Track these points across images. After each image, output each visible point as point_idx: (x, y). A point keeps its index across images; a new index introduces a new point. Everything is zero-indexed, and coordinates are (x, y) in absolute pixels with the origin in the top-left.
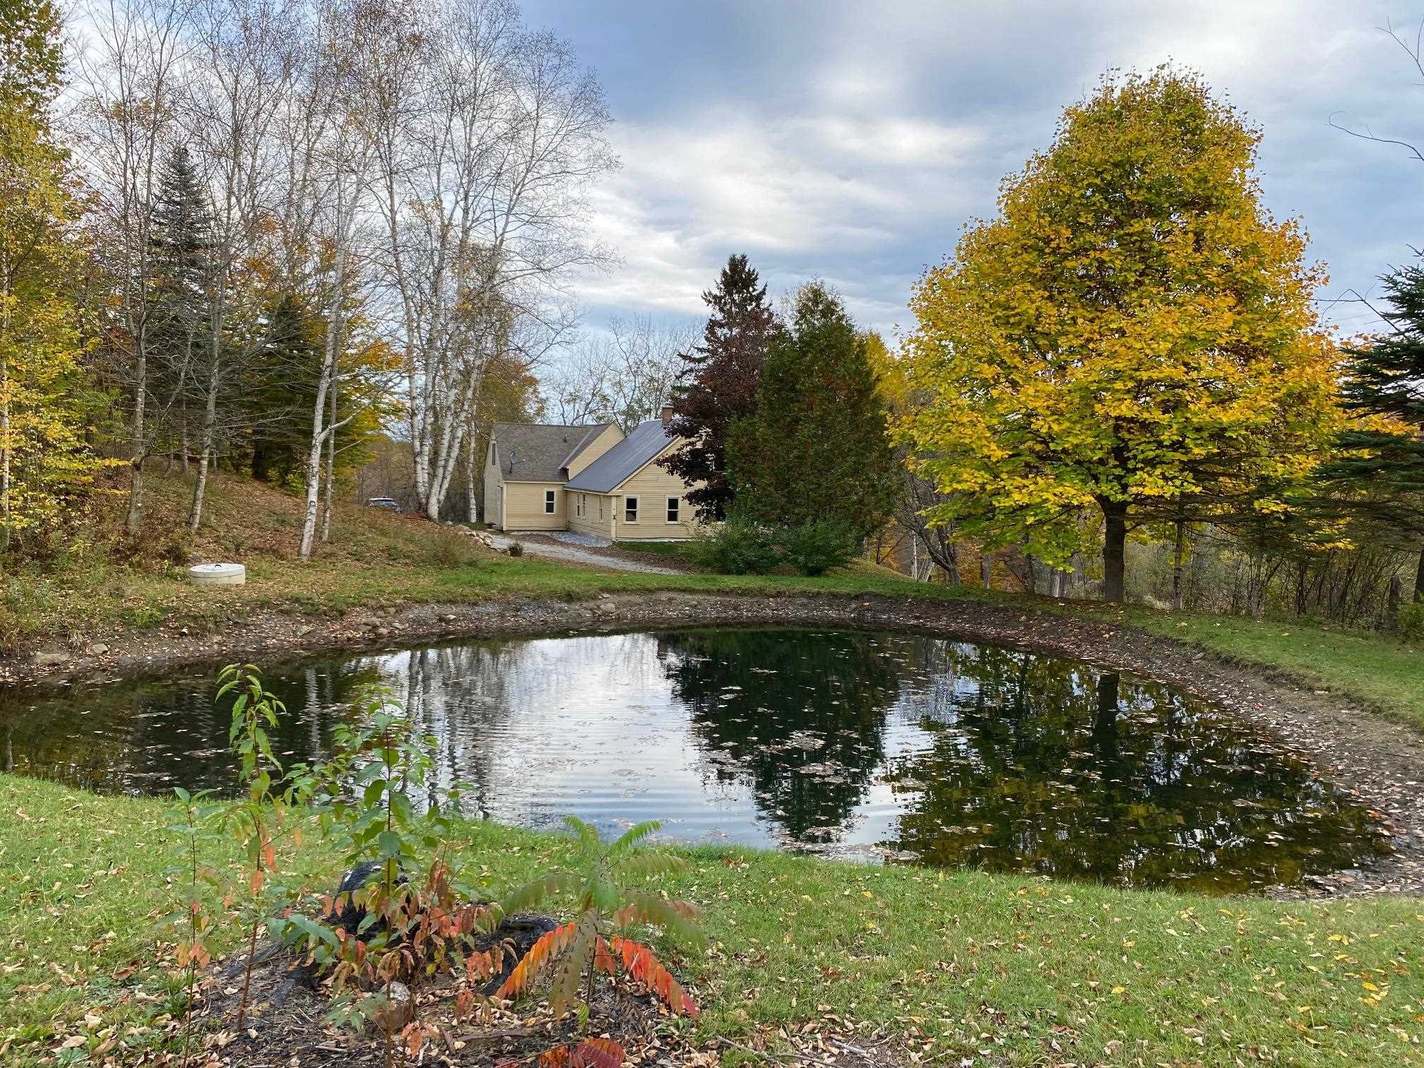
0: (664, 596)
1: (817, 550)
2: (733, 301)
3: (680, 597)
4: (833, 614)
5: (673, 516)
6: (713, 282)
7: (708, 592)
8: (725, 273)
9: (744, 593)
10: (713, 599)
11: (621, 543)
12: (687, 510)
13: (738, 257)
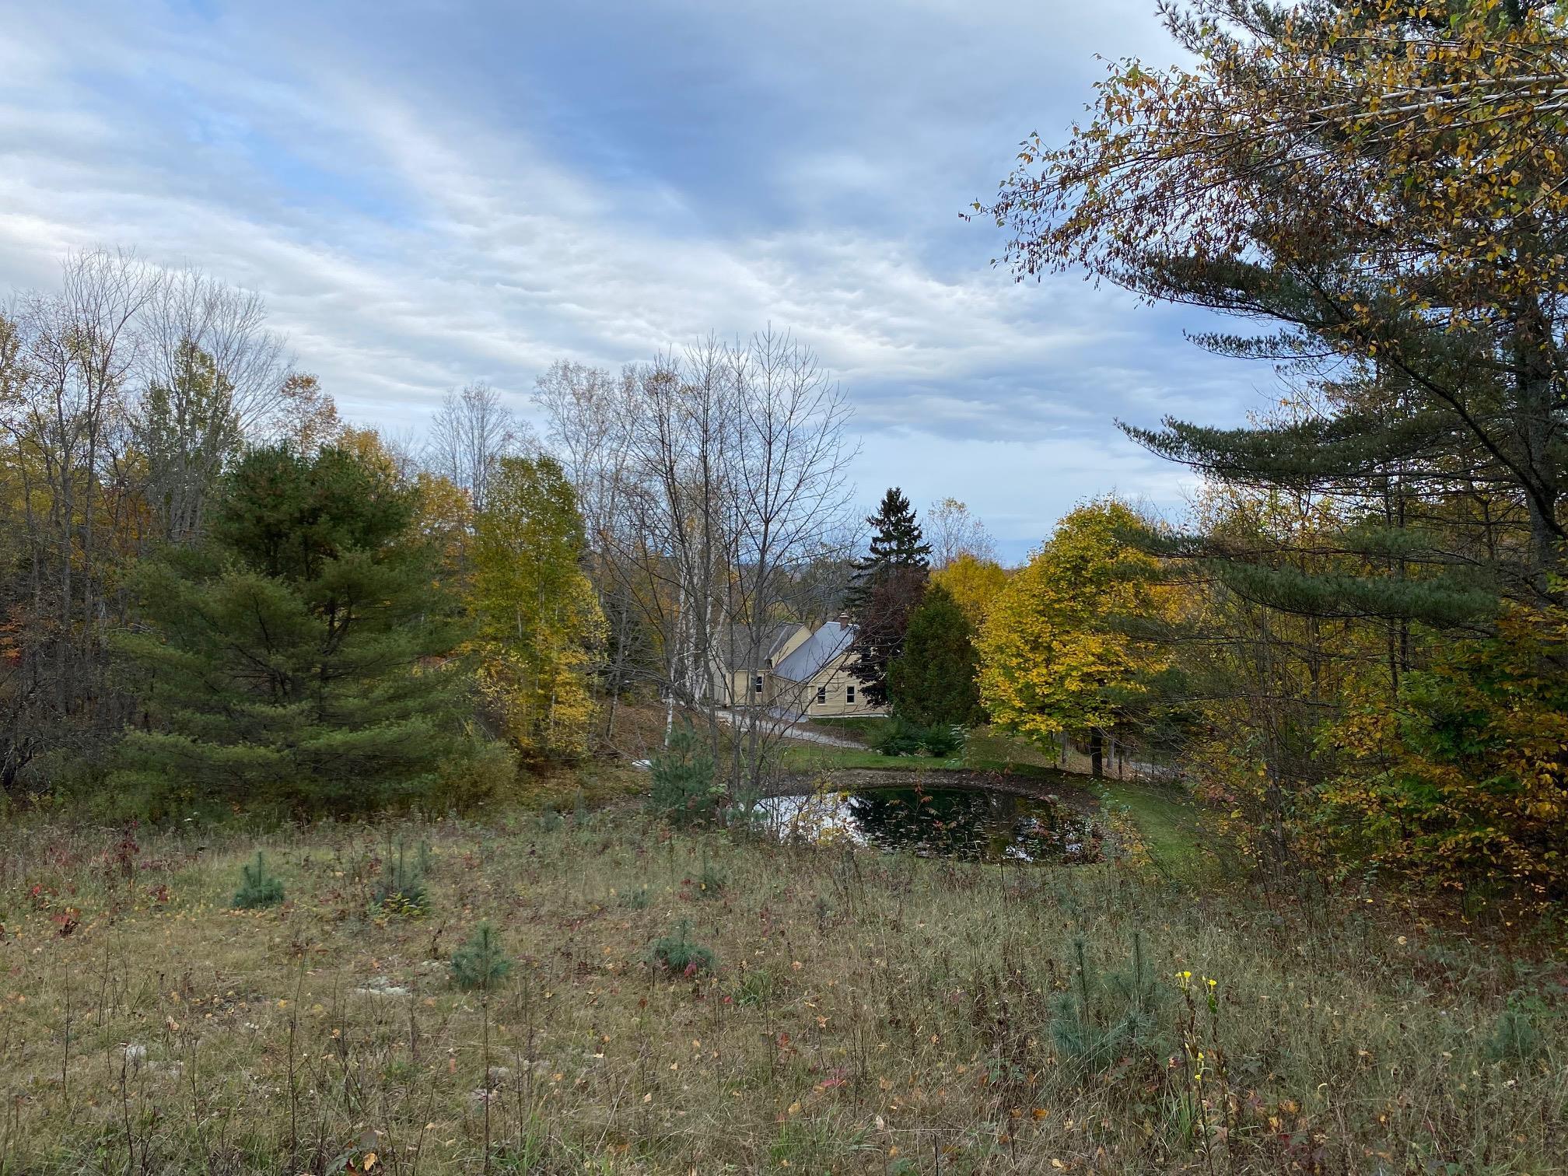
0: (856, 772)
1: (940, 742)
2: (891, 521)
3: (863, 772)
4: (945, 781)
5: (850, 699)
6: (875, 510)
7: (879, 769)
8: (884, 502)
9: (897, 769)
10: (881, 773)
11: (815, 720)
12: (859, 697)
13: (894, 490)
